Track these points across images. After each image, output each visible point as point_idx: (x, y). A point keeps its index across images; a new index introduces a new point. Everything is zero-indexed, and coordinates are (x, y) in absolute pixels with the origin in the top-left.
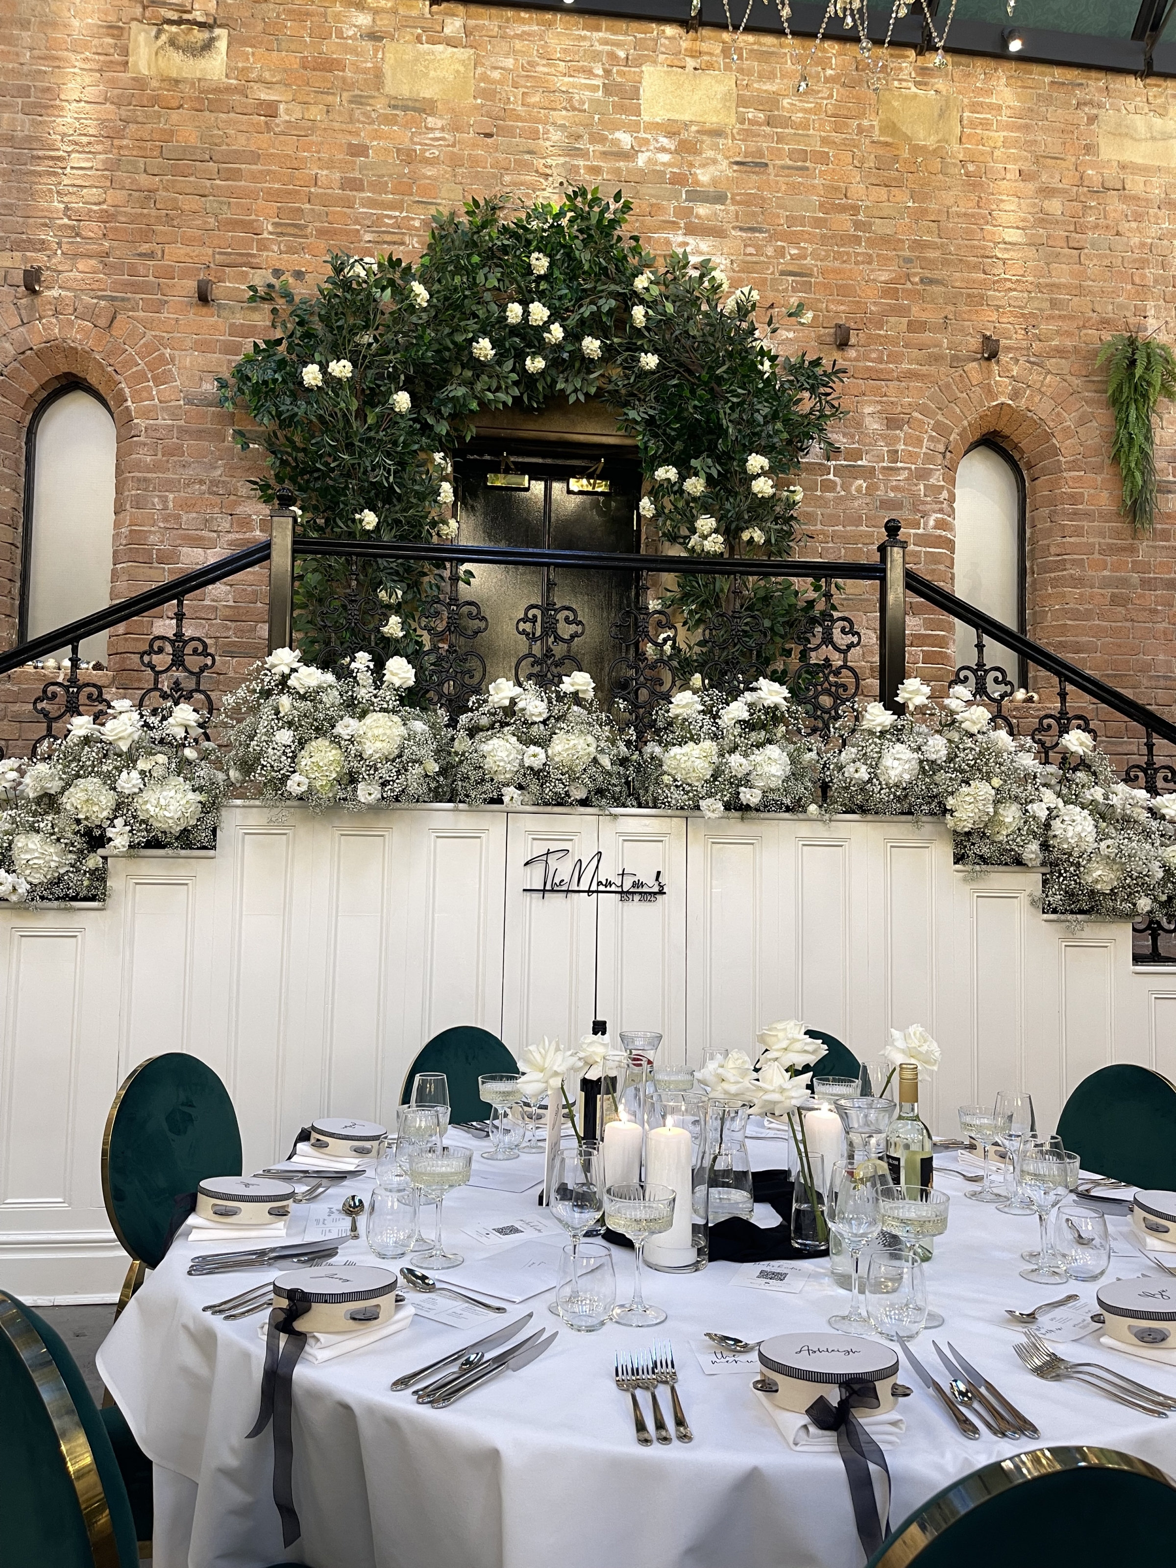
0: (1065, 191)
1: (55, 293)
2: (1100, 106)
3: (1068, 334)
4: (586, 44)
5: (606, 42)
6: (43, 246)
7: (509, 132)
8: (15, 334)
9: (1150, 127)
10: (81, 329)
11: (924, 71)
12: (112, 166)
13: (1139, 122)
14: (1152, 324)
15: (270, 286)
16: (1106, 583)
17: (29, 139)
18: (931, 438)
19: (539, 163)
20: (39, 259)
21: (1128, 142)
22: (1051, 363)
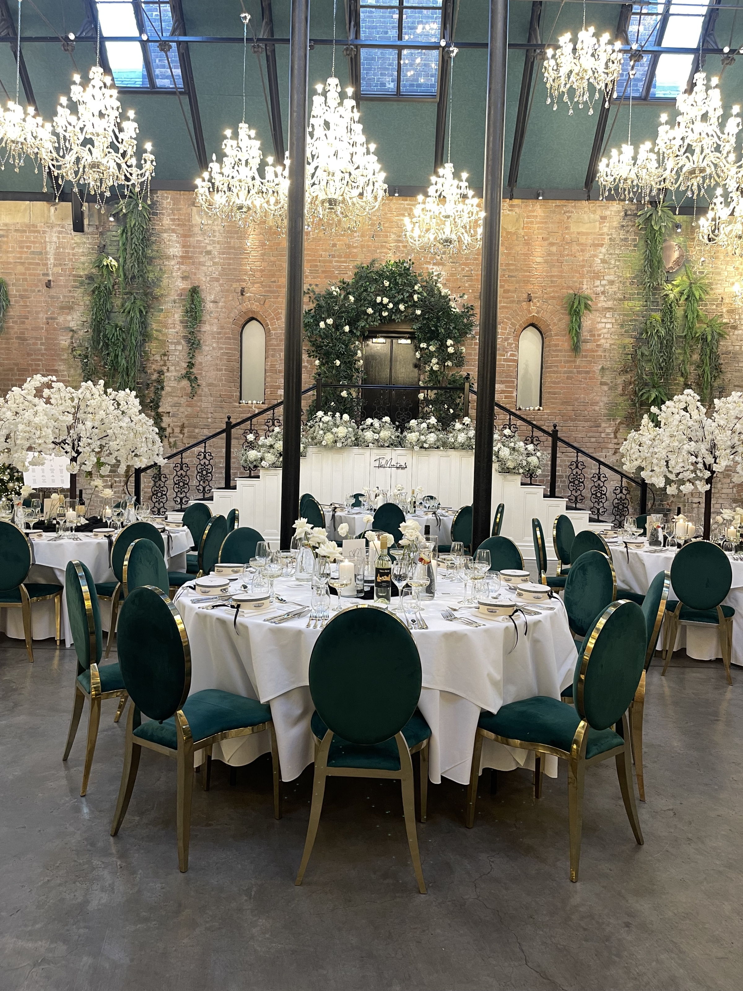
0: (558, 243)
1: (248, 295)
2: (572, 212)
3: (557, 292)
4: (402, 206)
5: (408, 205)
6: (245, 280)
7: (379, 236)
8: (238, 308)
9: (589, 218)
10: (256, 305)
11: (511, 206)
12: (263, 255)
13: (586, 217)
14: (585, 287)
15: (309, 289)
16: (565, 372)
17: (239, 247)
18: (510, 328)
19: (388, 245)
20: (244, 284)
21: (581, 224)
22: (550, 302)
